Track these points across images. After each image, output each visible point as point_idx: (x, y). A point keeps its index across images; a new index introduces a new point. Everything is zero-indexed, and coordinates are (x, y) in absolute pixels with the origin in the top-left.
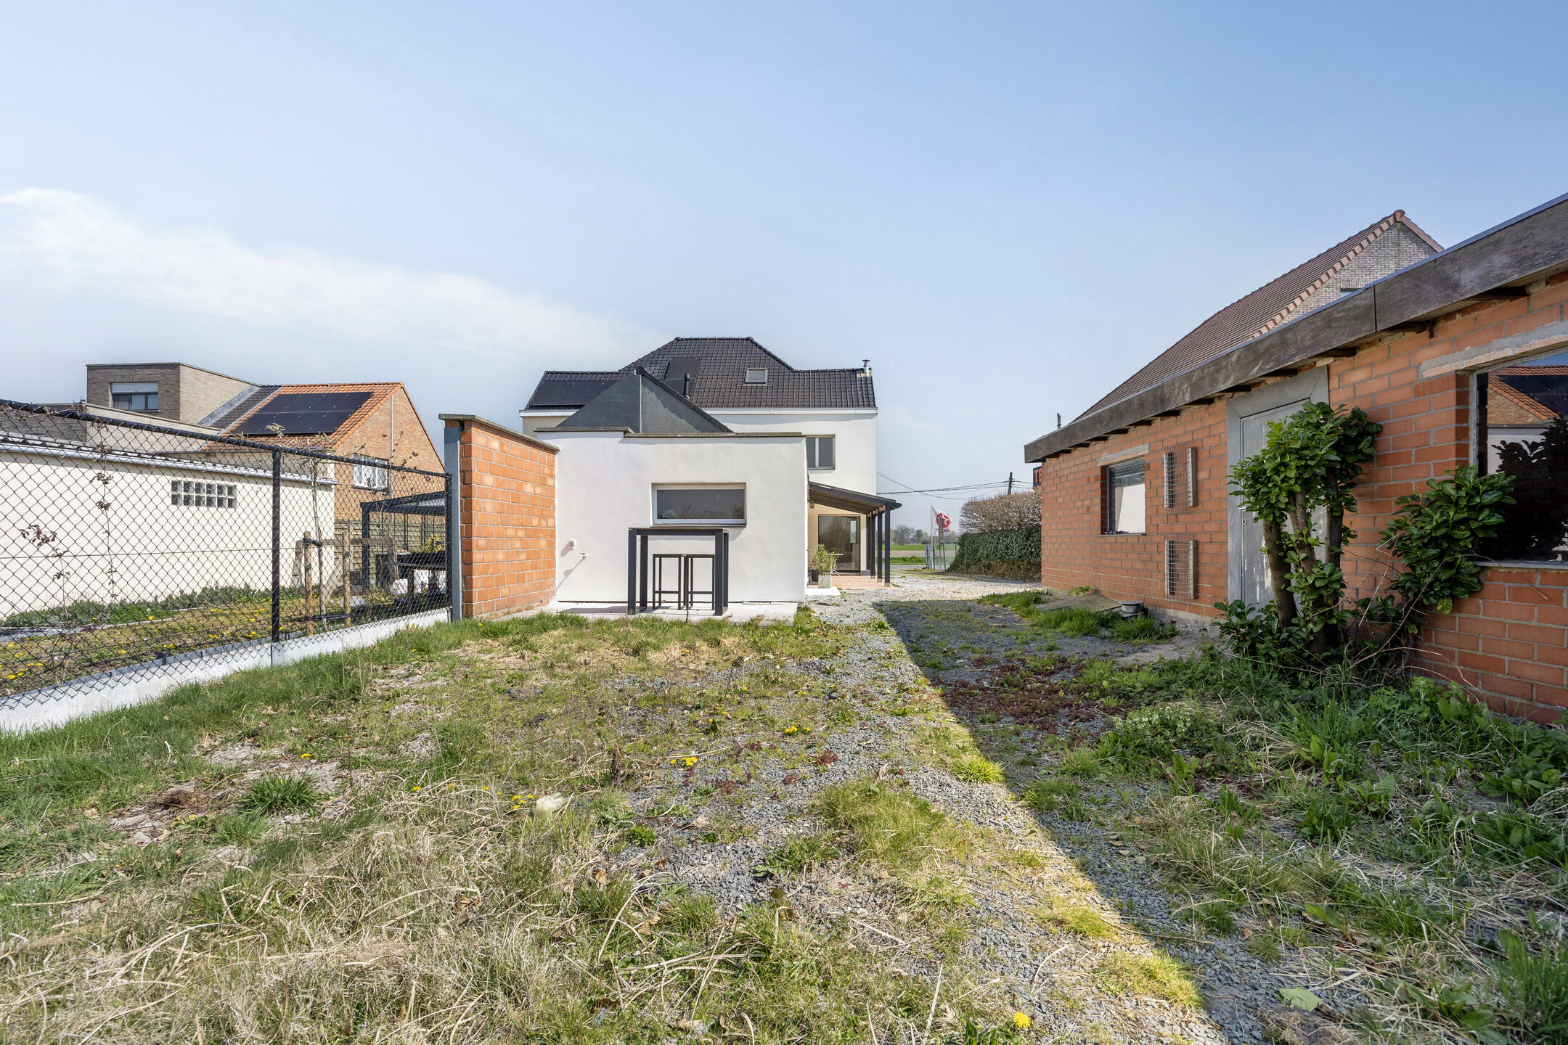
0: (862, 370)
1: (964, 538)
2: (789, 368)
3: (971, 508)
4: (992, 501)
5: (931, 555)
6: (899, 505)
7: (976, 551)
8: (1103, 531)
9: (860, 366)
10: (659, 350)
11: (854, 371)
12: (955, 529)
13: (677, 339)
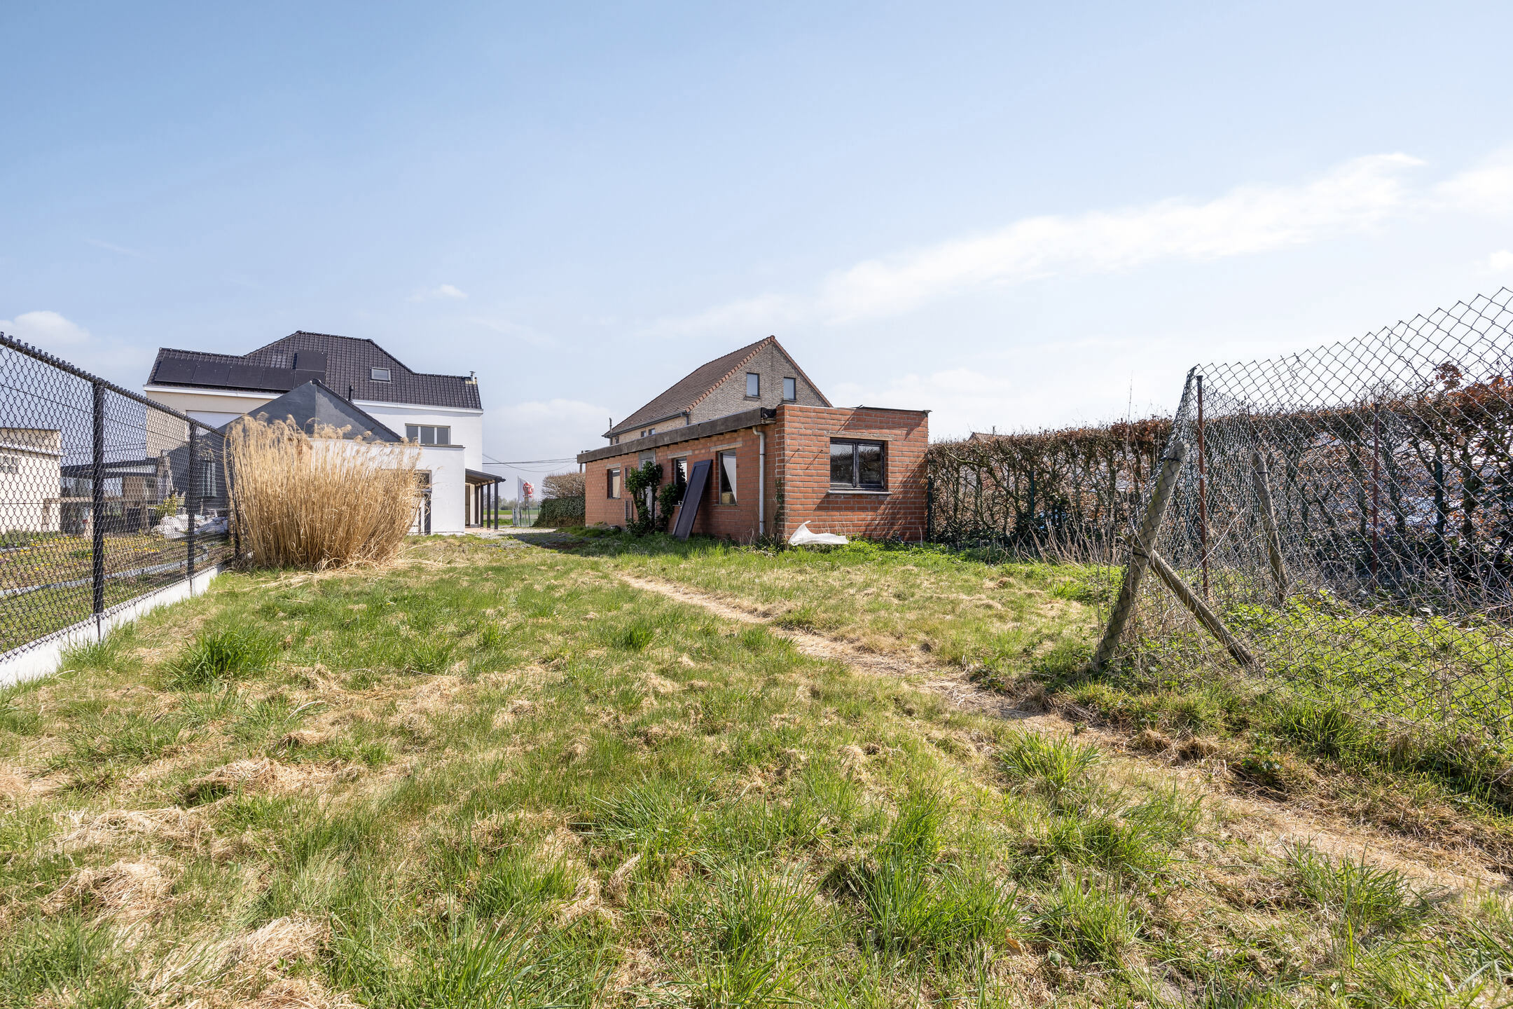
0: (469, 379)
1: (545, 502)
2: (409, 371)
3: (550, 480)
4: (565, 477)
5: (518, 516)
6: (504, 480)
7: (553, 512)
8: (608, 496)
9: (469, 375)
10: (283, 341)
11: (463, 379)
12: (538, 496)
13: (299, 332)
